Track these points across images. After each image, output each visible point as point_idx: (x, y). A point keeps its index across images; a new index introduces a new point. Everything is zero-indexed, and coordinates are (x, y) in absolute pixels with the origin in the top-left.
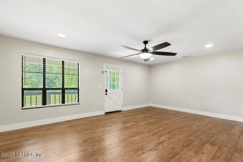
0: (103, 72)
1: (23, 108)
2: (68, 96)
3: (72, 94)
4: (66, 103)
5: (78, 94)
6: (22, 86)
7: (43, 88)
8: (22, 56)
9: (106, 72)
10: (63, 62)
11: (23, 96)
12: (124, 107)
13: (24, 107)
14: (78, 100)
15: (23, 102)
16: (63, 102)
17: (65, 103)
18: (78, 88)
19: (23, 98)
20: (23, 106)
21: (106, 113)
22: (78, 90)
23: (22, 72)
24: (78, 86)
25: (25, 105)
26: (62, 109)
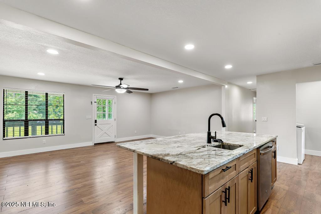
0: (92, 102)
1: (4, 138)
2: (52, 127)
3: (57, 125)
4: (50, 134)
5: (64, 125)
6: (4, 118)
7: (26, 120)
8: (4, 90)
9: (95, 102)
10: (47, 94)
11: (4, 128)
12: (117, 138)
13: (6, 138)
14: (64, 131)
15: (4, 133)
16: (47, 132)
17: (48, 134)
18: (64, 119)
19: (4, 130)
20: (4, 136)
21: (95, 144)
22: (64, 121)
23: (4, 105)
24: (64, 117)
25: (7, 137)
26: (45, 139)
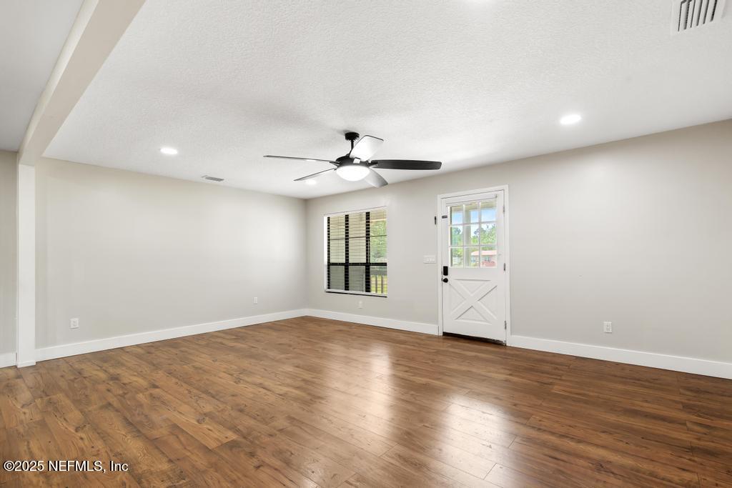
0: (435, 219)
1: (329, 290)
4: (373, 292)
9: (443, 217)
10: (368, 215)
16: (368, 288)
17: (370, 290)
21: (445, 334)
